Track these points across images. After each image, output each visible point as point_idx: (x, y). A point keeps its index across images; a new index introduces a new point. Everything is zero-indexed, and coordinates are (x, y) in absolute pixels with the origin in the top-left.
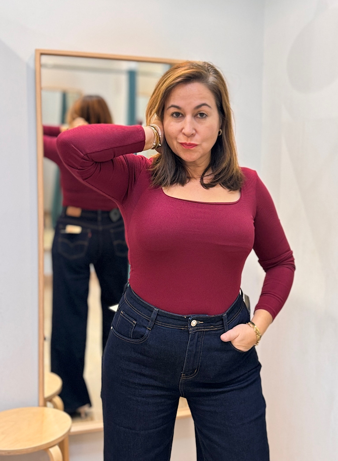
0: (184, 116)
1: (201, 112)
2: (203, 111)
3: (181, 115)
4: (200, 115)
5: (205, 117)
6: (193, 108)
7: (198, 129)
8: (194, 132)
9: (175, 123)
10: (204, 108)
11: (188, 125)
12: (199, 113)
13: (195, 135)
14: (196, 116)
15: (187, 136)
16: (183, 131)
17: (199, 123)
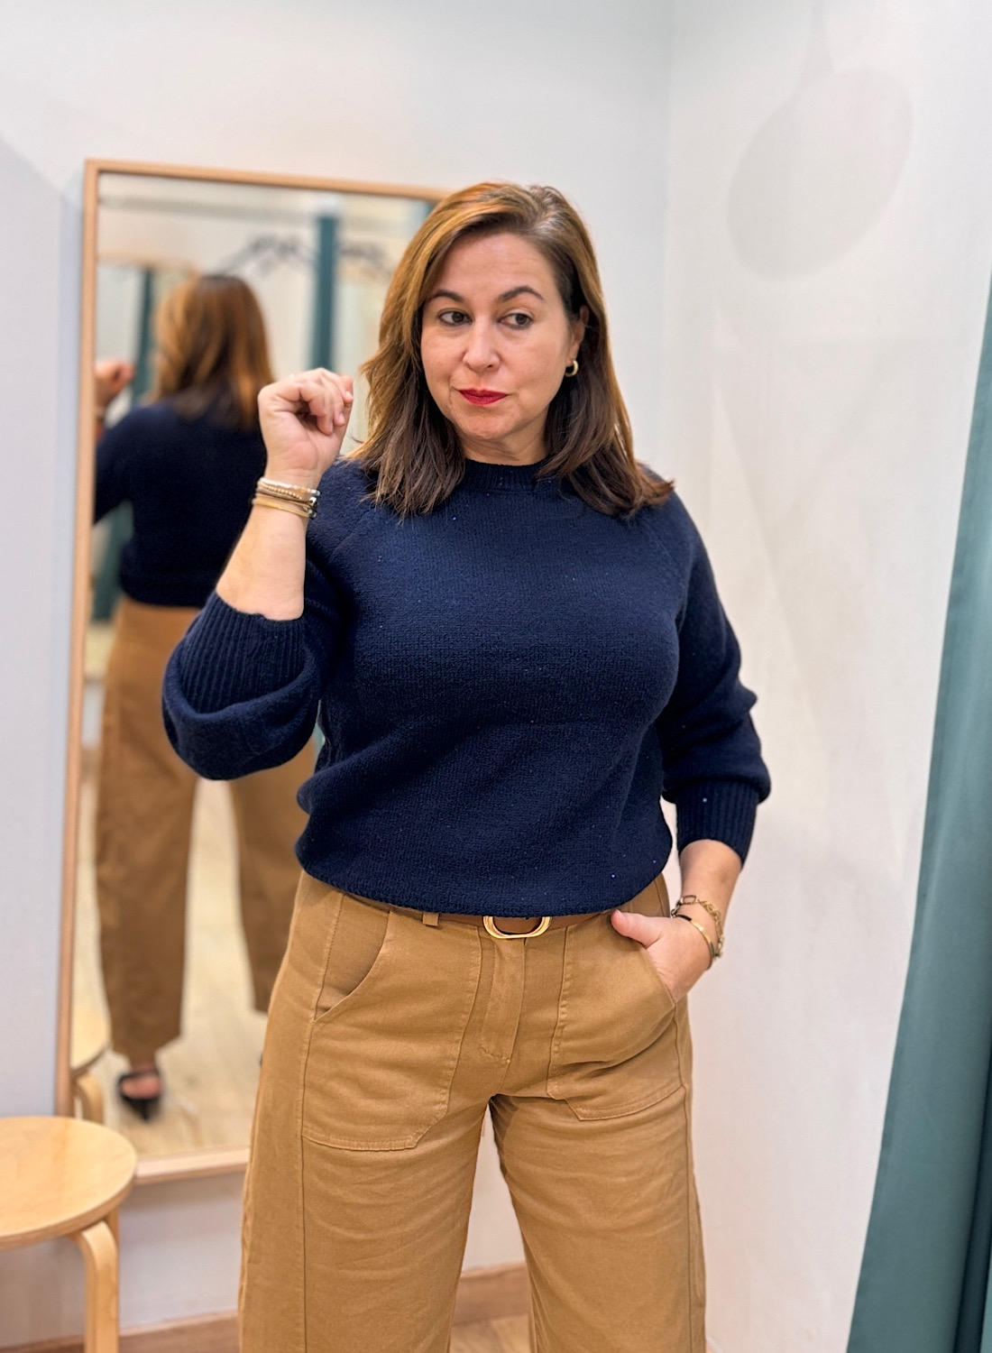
0: (470, 320)
1: (517, 311)
2: (523, 307)
4: (517, 321)
6: (493, 298)
7: (506, 355)
8: (495, 360)
9: (446, 339)
10: (525, 298)
11: (479, 341)
12: (511, 315)
13: (497, 369)
14: (503, 321)
15: (476, 372)
16: (466, 358)
17: (509, 337)
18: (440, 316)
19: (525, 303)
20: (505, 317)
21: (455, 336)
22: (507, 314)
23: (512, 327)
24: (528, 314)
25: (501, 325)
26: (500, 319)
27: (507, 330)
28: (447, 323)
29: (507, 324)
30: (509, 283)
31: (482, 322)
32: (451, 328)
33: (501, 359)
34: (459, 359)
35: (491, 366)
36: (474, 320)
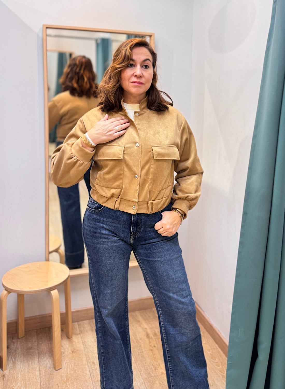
0: (135, 66)
1: (146, 64)
2: (147, 63)
3: (133, 66)
4: (145, 67)
5: (148, 68)
6: (142, 61)
8: (142, 75)
9: (129, 70)
10: (148, 61)
11: (138, 70)
13: (142, 77)
15: (137, 77)
17: (144, 71)
20: (143, 66)
22: (144, 65)
23: (144, 68)
25: (142, 68)
26: (142, 67)
27: (143, 69)
28: (129, 67)
31: (138, 66)
33: (143, 75)
34: (133, 75)
35: (141, 76)
36: (136, 66)
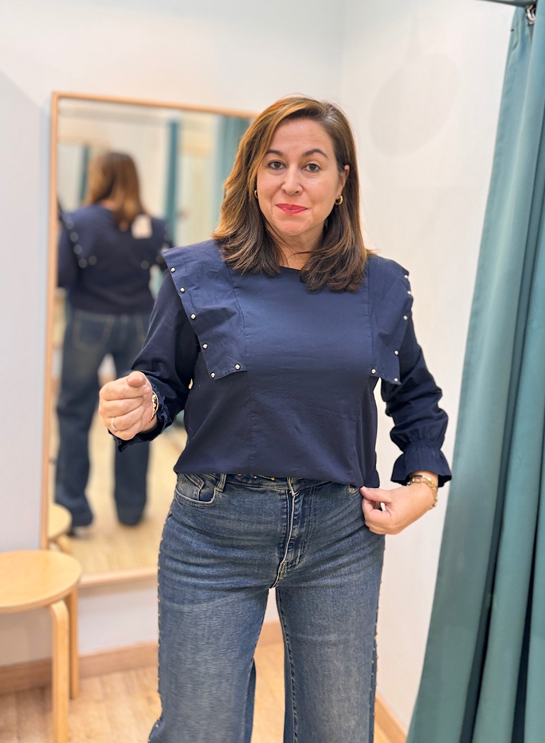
0: (286, 167)
2: (315, 160)
5: (317, 171)
7: (306, 186)
8: (300, 189)
9: (272, 176)
10: (317, 156)
11: (291, 177)
12: (309, 165)
13: (301, 194)
14: (304, 169)
15: (288, 194)
16: (284, 187)
17: (309, 177)
18: (269, 165)
19: (317, 158)
21: (277, 175)
22: (307, 164)
23: (309, 171)
24: (318, 164)
25: (303, 171)
26: (302, 167)
27: (307, 173)
28: (273, 168)
29: (306, 170)
30: (308, 147)
31: (293, 168)
32: (274, 171)
33: (304, 188)
34: (279, 187)
35: (297, 192)
36: (289, 166)
